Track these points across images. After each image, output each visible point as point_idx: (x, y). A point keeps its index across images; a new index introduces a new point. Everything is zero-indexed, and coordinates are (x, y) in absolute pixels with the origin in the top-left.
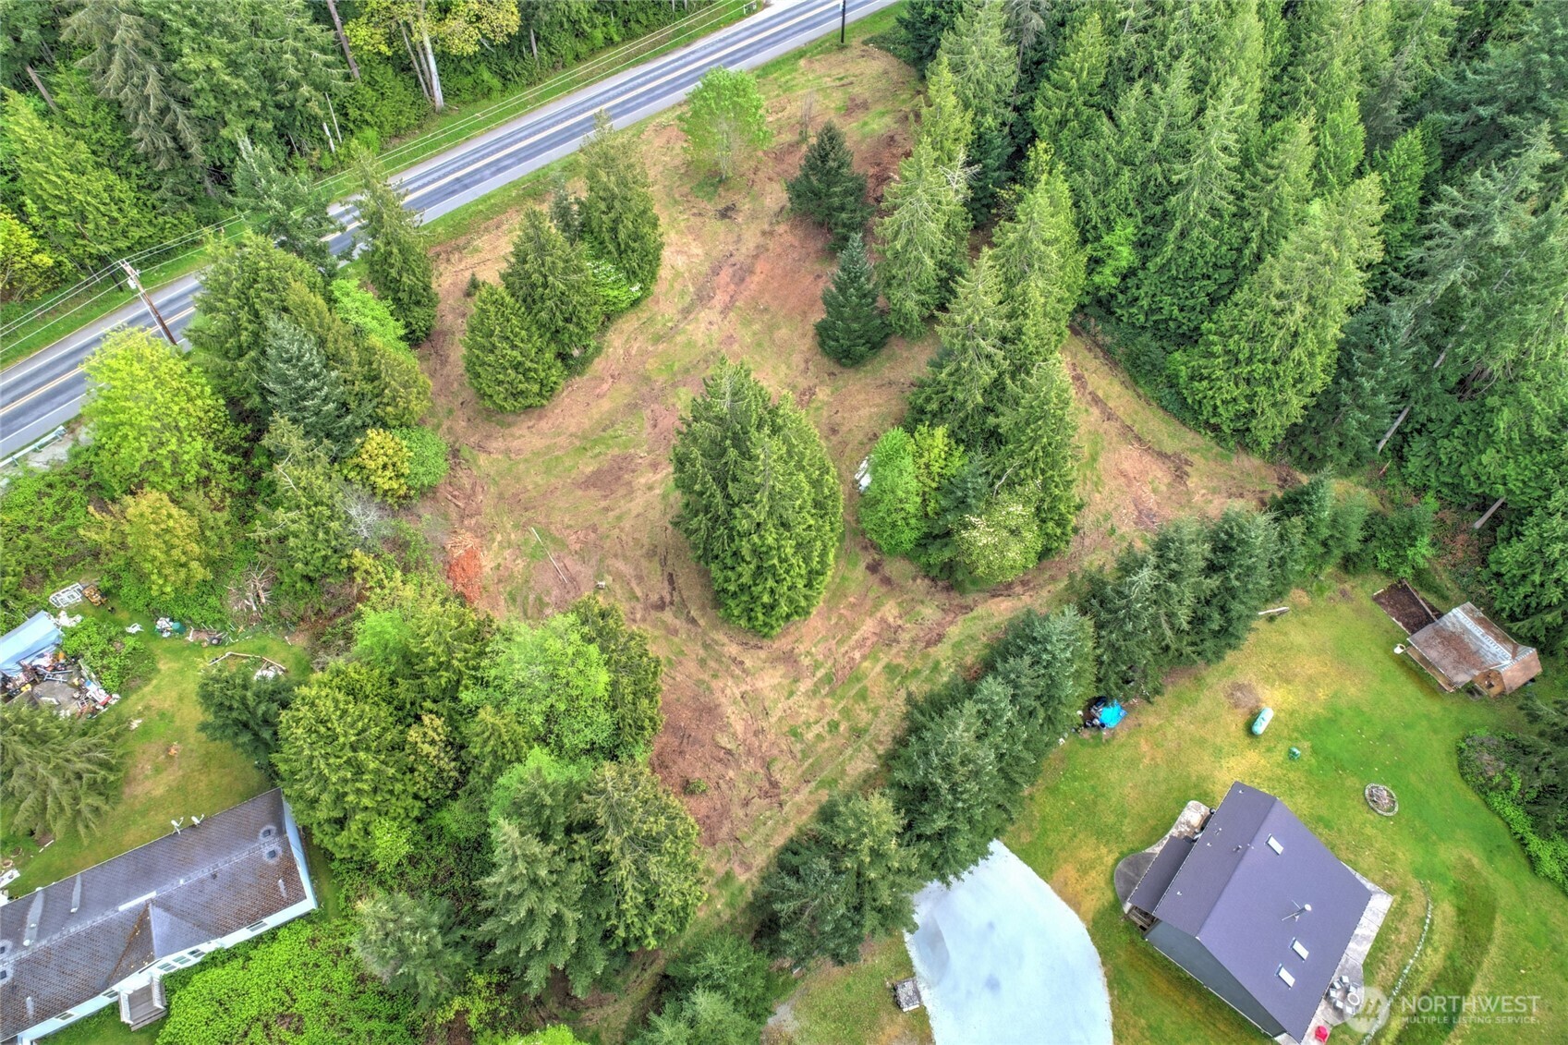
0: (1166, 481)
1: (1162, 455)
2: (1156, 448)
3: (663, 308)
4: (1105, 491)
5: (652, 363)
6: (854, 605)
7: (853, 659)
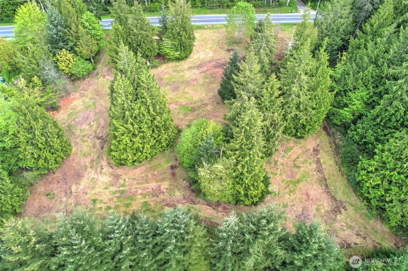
0: (327, 209)
1: (334, 198)
2: (333, 194)
3: (184, 65)
4: (293, 197)
5: (167, 76)
6: (154, 175)
7: (137, 192)
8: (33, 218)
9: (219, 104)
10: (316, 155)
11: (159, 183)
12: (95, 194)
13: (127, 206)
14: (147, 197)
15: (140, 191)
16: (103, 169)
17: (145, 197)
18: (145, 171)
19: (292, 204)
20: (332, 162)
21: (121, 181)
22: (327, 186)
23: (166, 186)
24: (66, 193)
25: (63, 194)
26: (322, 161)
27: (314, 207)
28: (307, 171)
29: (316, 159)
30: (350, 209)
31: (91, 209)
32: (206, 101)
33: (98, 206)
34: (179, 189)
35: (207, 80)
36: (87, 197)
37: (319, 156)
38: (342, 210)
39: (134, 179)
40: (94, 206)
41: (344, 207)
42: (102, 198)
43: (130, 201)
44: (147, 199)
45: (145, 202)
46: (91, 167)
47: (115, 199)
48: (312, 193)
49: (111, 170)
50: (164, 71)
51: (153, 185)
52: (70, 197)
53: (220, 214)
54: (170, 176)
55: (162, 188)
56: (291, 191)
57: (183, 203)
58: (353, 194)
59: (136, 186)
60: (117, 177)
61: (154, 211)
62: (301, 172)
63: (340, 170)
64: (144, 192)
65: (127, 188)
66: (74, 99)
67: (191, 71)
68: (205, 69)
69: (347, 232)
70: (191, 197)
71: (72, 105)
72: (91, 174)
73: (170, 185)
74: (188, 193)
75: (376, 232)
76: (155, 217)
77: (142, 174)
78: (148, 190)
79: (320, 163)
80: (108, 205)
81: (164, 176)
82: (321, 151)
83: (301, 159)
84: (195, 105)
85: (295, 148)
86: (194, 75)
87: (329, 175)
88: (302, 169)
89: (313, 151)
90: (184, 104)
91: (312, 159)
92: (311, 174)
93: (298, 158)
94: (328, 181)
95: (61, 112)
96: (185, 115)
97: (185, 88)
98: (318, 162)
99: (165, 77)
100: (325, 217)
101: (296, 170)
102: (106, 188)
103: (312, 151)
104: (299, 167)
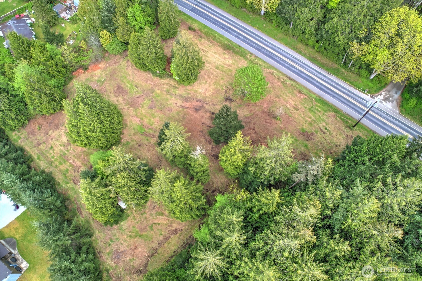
0: (135, 265)
1: (146, 265)
2: (149, 263)
3: (180, 90)
4: (128, 239)
8: (27, 133)
11: (82, 165)
12: (55, 144)
14: (71, 168)
15: (71, 161)
18: (83, 152)
19: (122, 242)
20: (174, 248)
21: (69, 148)
22: (152, 256)
23: (83, 170)
24: (46, 132)
26: (170, 240)
27: (130, 257)
28: (154, 236)
29: (168, 236)
33: (51, 152)
35: (177, 117)
36: (51, 142)
37: (172, 236)
38: (141, 275)
39: (75, 152)
40: (49, 150)
42: (55, 149)
43: (63, 162)
45: (68, 170)
47: (59, 155)
50: (162, 84)
51: (78, 163)
52: (45, 136)
55: (80, 169)
61: (66, 178)
62: (149, 233)
63: (171, 257)
64: (72, 164)
65: (68, 154)
66: (99, 68)
67: (177, 100)
68: (187, 104)
72: (62, 130)
76: (63, 181)
77: (80, 152)
79: (167, 240)
80: (54, 155)
82: (178, 235)
83: (160, 227)
84: (149, 131)
85: (165, 217)
86: (175, 105)
87: (162, 252)
88: (152, 232)
89: (174, 230)
90: (144, 124)
91: (166, 234)
92: (153, 240)
93: (159, 224)
94: (156, 254)
95: (87, 73)
96: (135, 134)
97: (157, 112)
99: (157, 91)
100: (128, 267)
101: (148, 229)
102: (61, 145)
104: (153, 229)
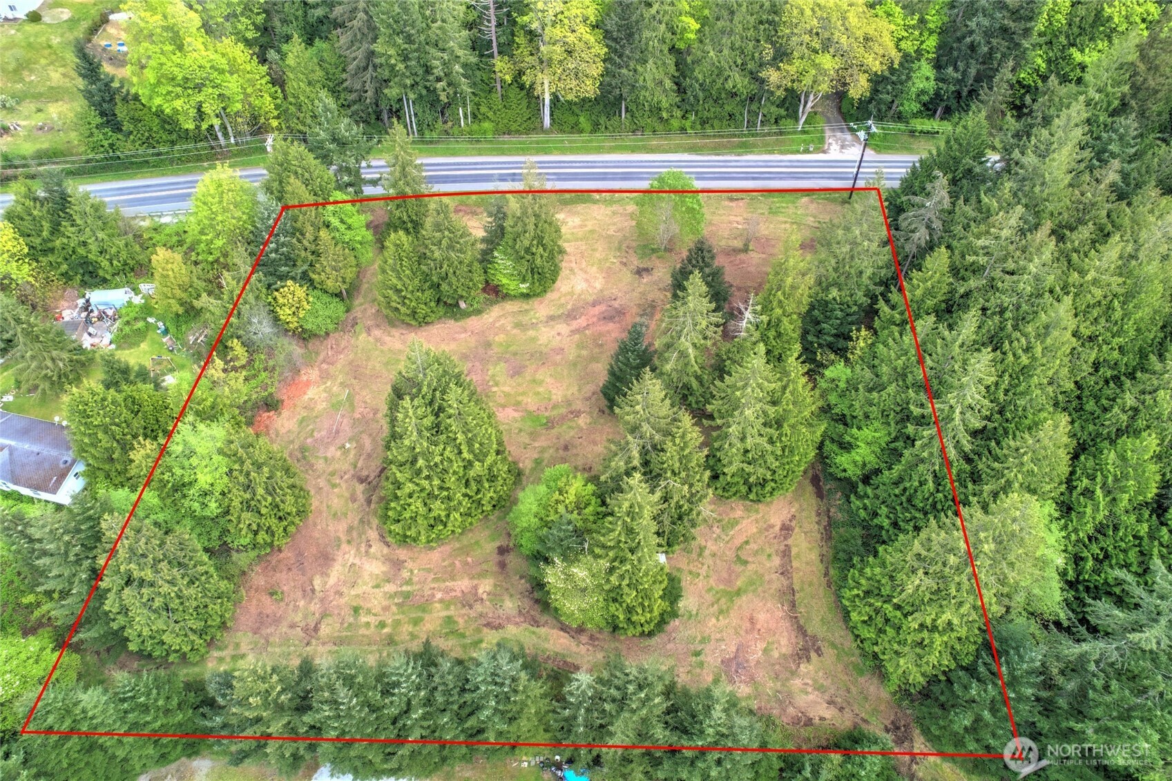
0: (784, 650)
1: (801, 630)
2: (802, 622)
3: (541, 309)
4: (723, 621)
5: (500, 338)
6: (467, 564)
7: (433, 596)
8: (250, 634)
9: (603, 412)
10: (785, 538)
11: (476, 582)
12: (358, 596)
13: (416, 622)
14: (452, 607)
15: (439, 595)
16: (370, 546)
17: (447, 608)
18: (450, 555)
19: (719, 636)
20: (814, 556)
21: (405, 574)
22: (793, 605)
23: (488, 588)
24: (304, 591)
25: (299, 594)
26: (794, 551)
27: (761, 646)
28: (761, 571)
29: (782, 548)
30: (829, 652)
31: (350, 624)
32: (578, 405)
33: (364, 619)
34: (511, 596)
35: (584, 353)
36: (343, 601)
37: (790, 542)
38: (813, 655)
39: (429, 571)
40: (356, 619)
41: (818, 651)
42: (369, 605)
43: (420, 614)
44: (452, 612)
45: (449, 617)
46: (349, 542)
47: (394, 608)
48: (762, 617)
49: (386, 550)
50: (494, 322)
51: (463, 584)
52: (312, 599)
53: (583, 649)
54: (495, 569)
55: (480, 591)
56: (721, 612)
57: (517, 624)
58: (841, 623)
59: (433, 585)
60: (397, 564)
61: (463, 636)
62: (747, 574)
63: (826, 574)
64: (447, 597)
65: (417, 587)
66: (308, 384)
67: (553, 327)
68: (582, 322)
69: (811, 697)
70: (532, 613)
71: (306, 397)
72: (348, 556)
73: (495, 585)
74: (527, 604)
75: (866, 699)
76: (464, 647)
77: (444, 560)
78: (453, 594)
79: (789, 556)
80: (380, 618)
81: (485, 566)
82: (797, 530)
83: (754, 546)
84: (555, 413)
85: (745, 522)
86: (558, 338)
87: (802, 582)
88: (750, 567)
89: (781, 529)
90: (532, 408)
91: (776, 547)
92: (767, 578)
93: (747, 542)
94: (797, 596)
95: (285, 413)
96: (533, 435)
97: (536, 371)
98: (786, 553)
99: (497, 339)
100: (777, 667)
101: (739, 568)
102: (377, 586)
103: (777, 528)
104: (746, 562)
